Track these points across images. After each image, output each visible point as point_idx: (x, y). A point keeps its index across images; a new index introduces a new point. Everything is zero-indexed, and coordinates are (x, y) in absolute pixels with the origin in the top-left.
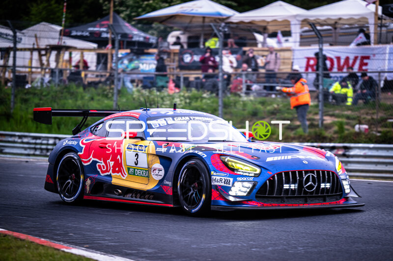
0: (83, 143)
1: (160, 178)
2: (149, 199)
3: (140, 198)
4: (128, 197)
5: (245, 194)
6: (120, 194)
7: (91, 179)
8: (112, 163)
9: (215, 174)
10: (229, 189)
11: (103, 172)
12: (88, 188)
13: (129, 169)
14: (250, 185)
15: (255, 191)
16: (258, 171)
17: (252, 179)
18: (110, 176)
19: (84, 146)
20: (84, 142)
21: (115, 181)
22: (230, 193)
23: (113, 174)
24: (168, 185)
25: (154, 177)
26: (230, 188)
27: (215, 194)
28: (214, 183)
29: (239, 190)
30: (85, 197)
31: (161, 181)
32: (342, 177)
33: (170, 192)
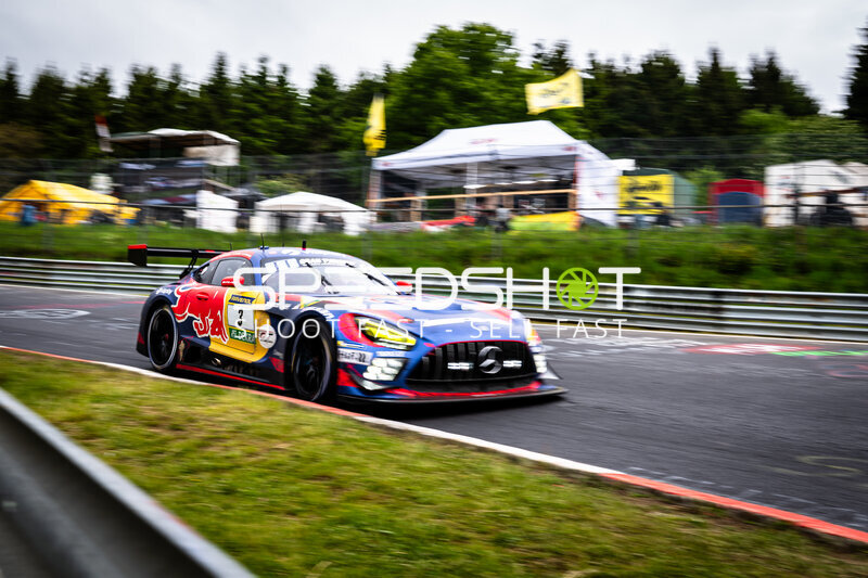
0: (178, 293)
1: (270, 345)
2: (254, 375)
3: (243, 373)
4: (228, 370)
5: (390, 378)
6: (219, 366)
7: (186, 341)
8: (211, 321)
9: (345, 345)
10: (364, 369)
11: (201, 333)
12: (181, 354)
13: (231, 330)
14: (399, 364)
15: (405, 373)
16: (412, 341)
17: (401, 354)
18: (208, 339)
19: (179, 297)
20: (181, 291)
21: (213, 347)
22: (365, 375)
23: (212, 337)
24: (278, 357)
25: (263, 344)
26: (366, 367)
27: (343, 376)
28: (343, 360)
29: (380, 370)
30: (178, 366)
31: (271, 350)
32: (535, 350)
33: (280, 367)
